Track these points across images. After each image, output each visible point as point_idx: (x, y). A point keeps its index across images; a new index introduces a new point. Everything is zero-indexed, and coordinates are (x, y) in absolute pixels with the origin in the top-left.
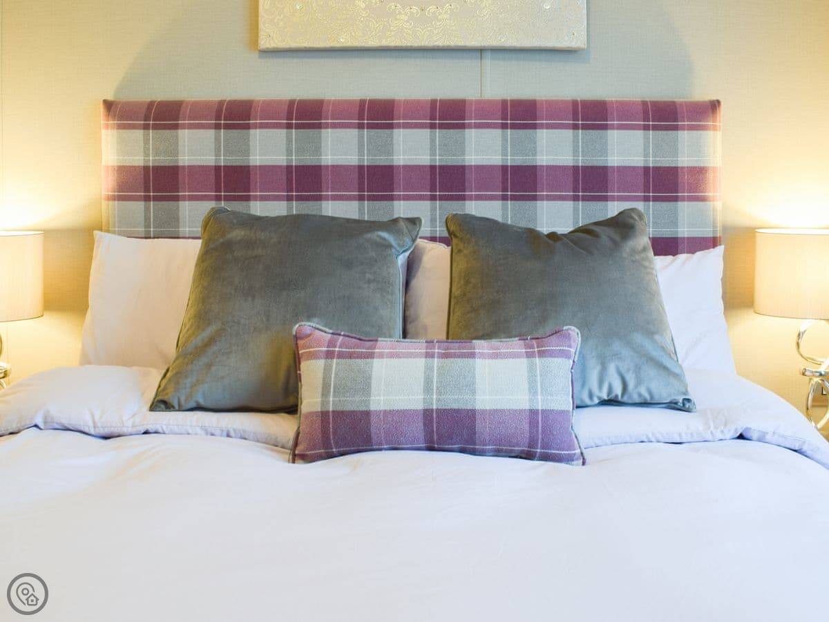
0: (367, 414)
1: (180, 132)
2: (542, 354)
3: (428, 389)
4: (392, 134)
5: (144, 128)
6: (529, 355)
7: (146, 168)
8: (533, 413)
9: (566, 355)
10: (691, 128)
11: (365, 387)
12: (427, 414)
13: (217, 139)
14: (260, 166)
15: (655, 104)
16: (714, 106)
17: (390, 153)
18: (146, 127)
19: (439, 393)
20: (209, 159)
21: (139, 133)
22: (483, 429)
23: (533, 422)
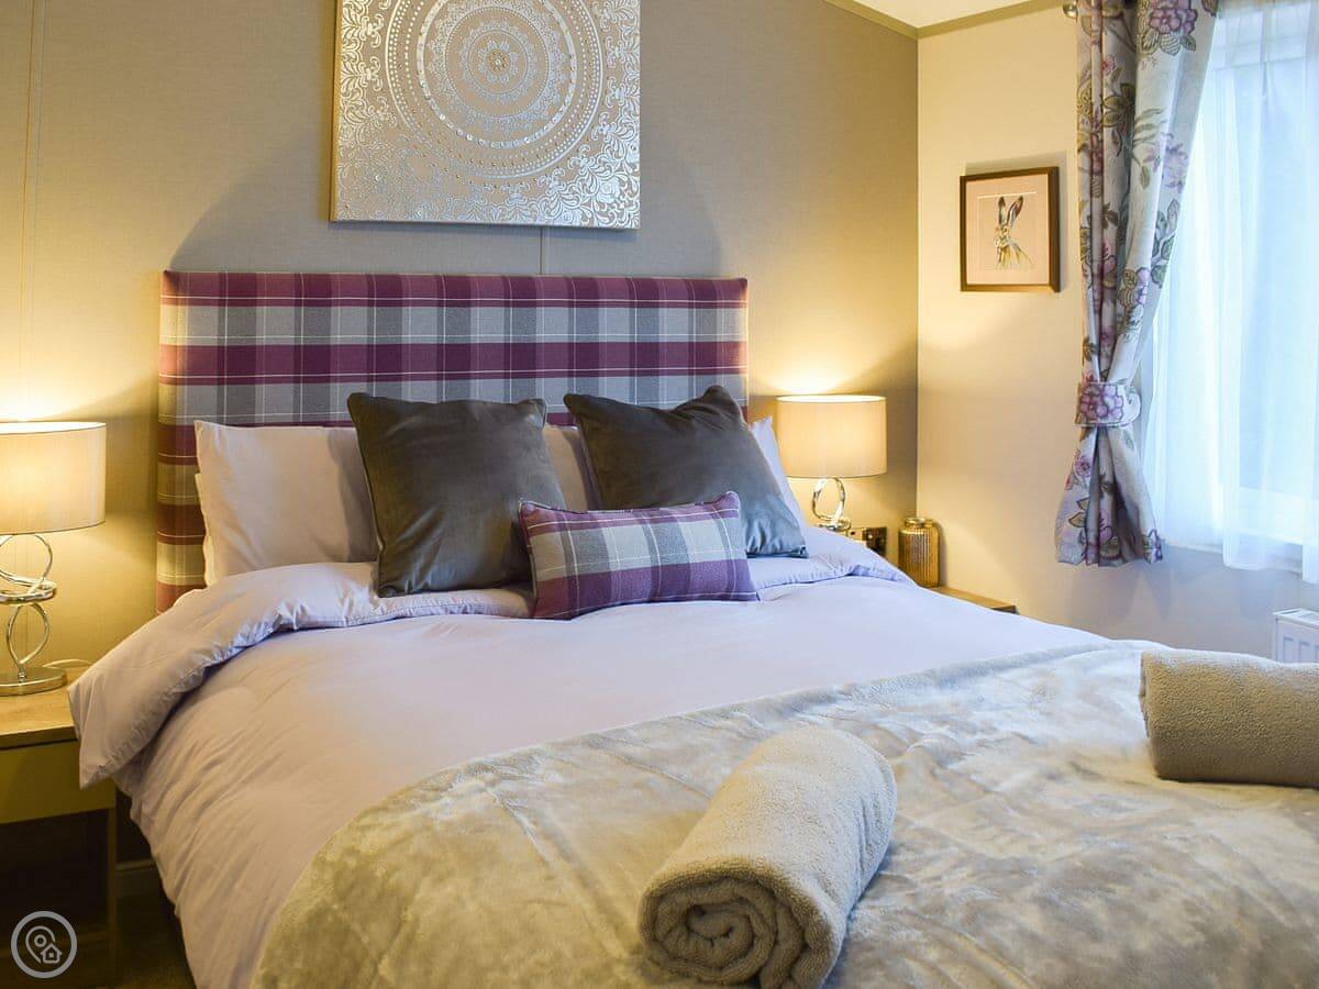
0: (609, 574)
1: (259, 309)
2: (723, 515)
3: (652, 549)
4: (469, 311)
5: (219, 305)
6: (714, 517)
7: (220, 349)
8: (729, 562)
9: (734, 514)
10: (727, 306)
11: (602, 552)
12: (655, 569)
13: (297, 317)
14: (341, 346)
15: (696, 282)
16: (742, 283)
17: (468, 331)
18: (221, 303)
19: (661, 553)
20: (288, 339)
21: (213, 311)
22: (696, 578)
23: (730, 572)
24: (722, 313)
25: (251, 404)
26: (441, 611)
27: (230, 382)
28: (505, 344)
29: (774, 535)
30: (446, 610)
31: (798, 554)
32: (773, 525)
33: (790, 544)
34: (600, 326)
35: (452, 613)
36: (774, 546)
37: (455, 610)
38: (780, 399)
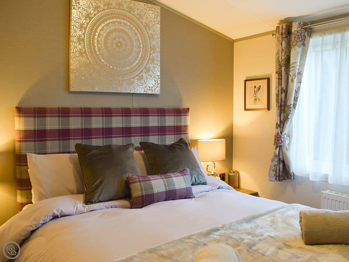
0: (153, 194)
1: (47, 118)
2: (185, 175)
3: (165, 186)
4: (112, 118)
6: (182, 176)
7: (35, 131)
8: (187, 188)
9: (187, 174)
10: (184, 115)
11: (151, 187)
12: (166, 192)
13: (59, 120)
14: (73, 129)
15: (176, 109)
16: (188, 109)
17: (111, 124)
18: (35, 117)
19: (168, 187)
20: (56, 127)
21: (32, 119)
22: (178, 193)
23: (187, 191)
24: (183, 117)
25: (45, 147)
26: (105, 208)
27: (38, 141)
28: (122, 127)
29: (198, 179)
30: (106, 207)
31: (205, 184)
32: (198, 176)
33: (202, 181)
34: (149, 122)
35: (108, 208)
36: (198, 182)
37: (109, 207)
38: (198, 140)
